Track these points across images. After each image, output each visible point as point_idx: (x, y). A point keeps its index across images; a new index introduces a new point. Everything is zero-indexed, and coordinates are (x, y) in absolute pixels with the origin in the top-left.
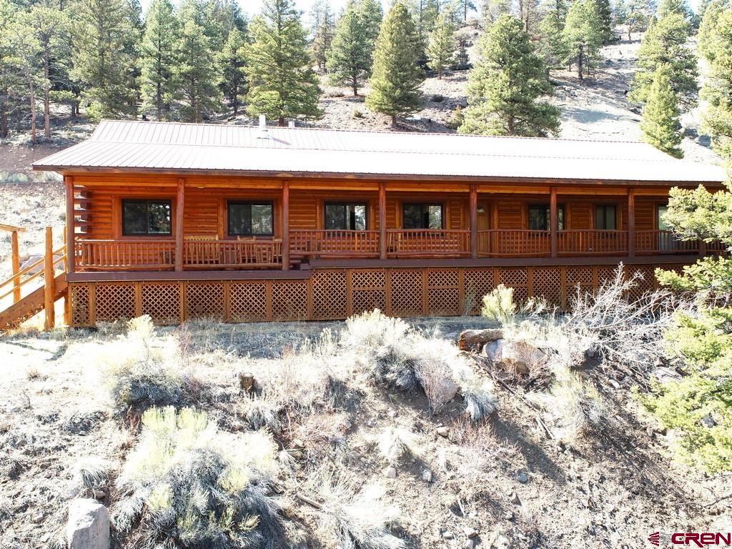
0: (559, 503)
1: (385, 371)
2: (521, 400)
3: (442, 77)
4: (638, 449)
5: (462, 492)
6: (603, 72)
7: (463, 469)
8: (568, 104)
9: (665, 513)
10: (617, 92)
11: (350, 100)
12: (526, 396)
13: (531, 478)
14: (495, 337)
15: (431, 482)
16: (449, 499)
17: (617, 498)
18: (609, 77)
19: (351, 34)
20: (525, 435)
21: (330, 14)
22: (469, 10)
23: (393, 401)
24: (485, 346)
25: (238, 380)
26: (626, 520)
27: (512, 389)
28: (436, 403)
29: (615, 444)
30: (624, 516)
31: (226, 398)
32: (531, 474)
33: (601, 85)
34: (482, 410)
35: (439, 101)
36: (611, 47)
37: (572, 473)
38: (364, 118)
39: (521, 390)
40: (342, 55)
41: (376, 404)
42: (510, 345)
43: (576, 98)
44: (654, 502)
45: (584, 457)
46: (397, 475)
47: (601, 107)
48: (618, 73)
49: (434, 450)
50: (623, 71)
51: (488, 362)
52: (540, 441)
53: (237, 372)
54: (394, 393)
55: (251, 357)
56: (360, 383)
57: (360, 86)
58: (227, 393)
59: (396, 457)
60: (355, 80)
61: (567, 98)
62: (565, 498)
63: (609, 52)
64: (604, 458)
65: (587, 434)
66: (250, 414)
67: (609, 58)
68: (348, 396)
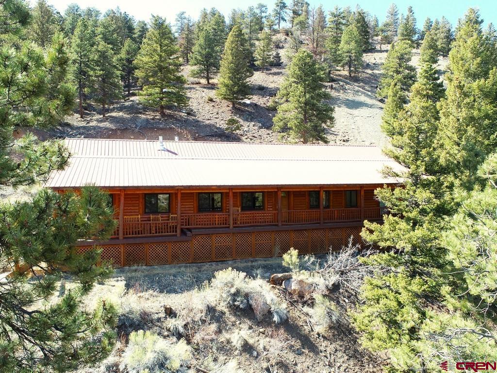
0: (315, 364)
1: (234, 300)
2: (300, 311)
3: (264, 71)
4: (354, 334)
5: (271, 361)
6: (364, 72)
7: (272, 350)
8: (342, 95)
9: (363, 366)
10: (372, 87)
11: (204, 88)
12: (303, 309)
13: (303, 352)
14: (288, 278)
15: (257, 357)
16: (265, 365)
17: (342, 360)
18: (368, 75)
19: (205, 44)
20: (300, 331)
21: (190, 25)
22: (282, 21)
23: (239, 316)
24: (283, 282)
25: (163, 309)
26: (345, 370)
27: (296, 305)
28: (259, 315)
29: (343, 332)
30: (344, 369)
31: (159, 320)
32: (303, 350)
33: (363, 81)
34: (281, 318)
35: (262, 90)
36: (370, 54)
37: (322, 348)
38: (214, 102)
39: (300, 305)
40: (199, 58)
41: (231, 318)
42: (295, 282)
43: (346, 91)
44: (359, 361)
45: (328, 340)
46: (241, 354)
47: (362, 98)
48: (373, 73)
49: (258, 341)
50: (376, 72)
51: (285, 291)
52: (308, 333)
53: (162, 304)
54: (239, 312)
55: (166, 293)
56: (222, 307)
57: (211, 78)
58: (160, 317)
59: (240, 346)
60: (208, 73)
61: (341, 91)
62: (318, 361)
63: (368, 58)
64: (338, 340)
65: (331, 328)
66: (172, 328)
67: (368, 62)
68: (217, 314)
